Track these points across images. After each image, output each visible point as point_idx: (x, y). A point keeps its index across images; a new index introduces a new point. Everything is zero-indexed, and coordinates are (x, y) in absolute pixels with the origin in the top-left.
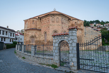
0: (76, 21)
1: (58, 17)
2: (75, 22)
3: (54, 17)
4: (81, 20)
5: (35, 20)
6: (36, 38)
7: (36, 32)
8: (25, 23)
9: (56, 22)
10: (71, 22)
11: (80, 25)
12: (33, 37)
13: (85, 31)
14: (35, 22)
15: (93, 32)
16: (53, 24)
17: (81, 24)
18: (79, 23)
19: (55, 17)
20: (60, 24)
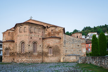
0: (53, 28)
1: (25, 26)
2: (52, 30)
3: (21, 27)
4: (60, 27)
5: (11, 31)
6: (10, 50)
7: (10, 44)
8: (3, 36)
9: (23, 32)
10: (48, 30)
11: (58, 33)
12: (8, 49)
13: (65, 39)
14: (10, 34)
15: (74, 40)
16: (21, 34)
17: (60, 32)
18: (57, 30)
19: (23, 27)
20: (28, 33)
